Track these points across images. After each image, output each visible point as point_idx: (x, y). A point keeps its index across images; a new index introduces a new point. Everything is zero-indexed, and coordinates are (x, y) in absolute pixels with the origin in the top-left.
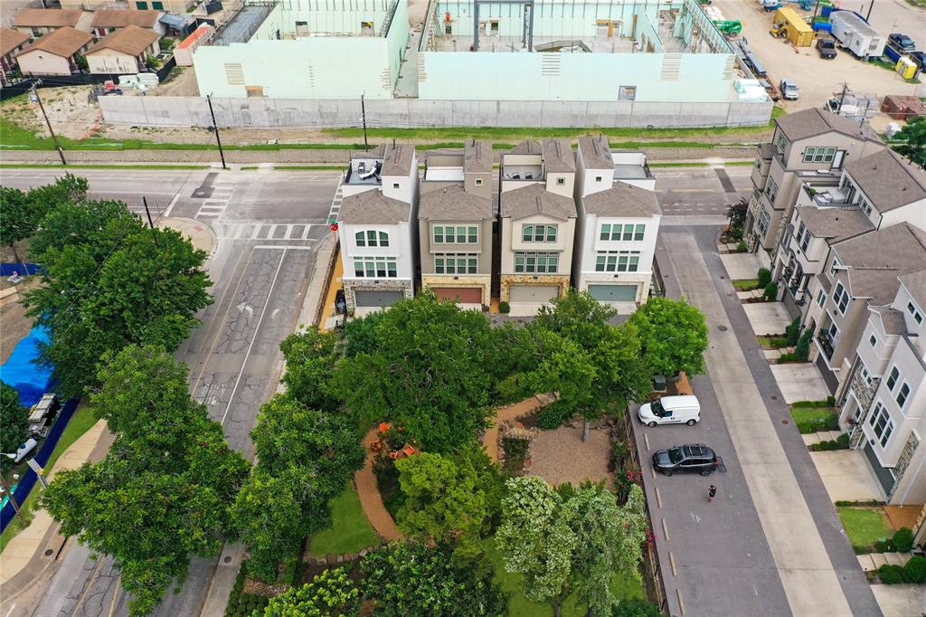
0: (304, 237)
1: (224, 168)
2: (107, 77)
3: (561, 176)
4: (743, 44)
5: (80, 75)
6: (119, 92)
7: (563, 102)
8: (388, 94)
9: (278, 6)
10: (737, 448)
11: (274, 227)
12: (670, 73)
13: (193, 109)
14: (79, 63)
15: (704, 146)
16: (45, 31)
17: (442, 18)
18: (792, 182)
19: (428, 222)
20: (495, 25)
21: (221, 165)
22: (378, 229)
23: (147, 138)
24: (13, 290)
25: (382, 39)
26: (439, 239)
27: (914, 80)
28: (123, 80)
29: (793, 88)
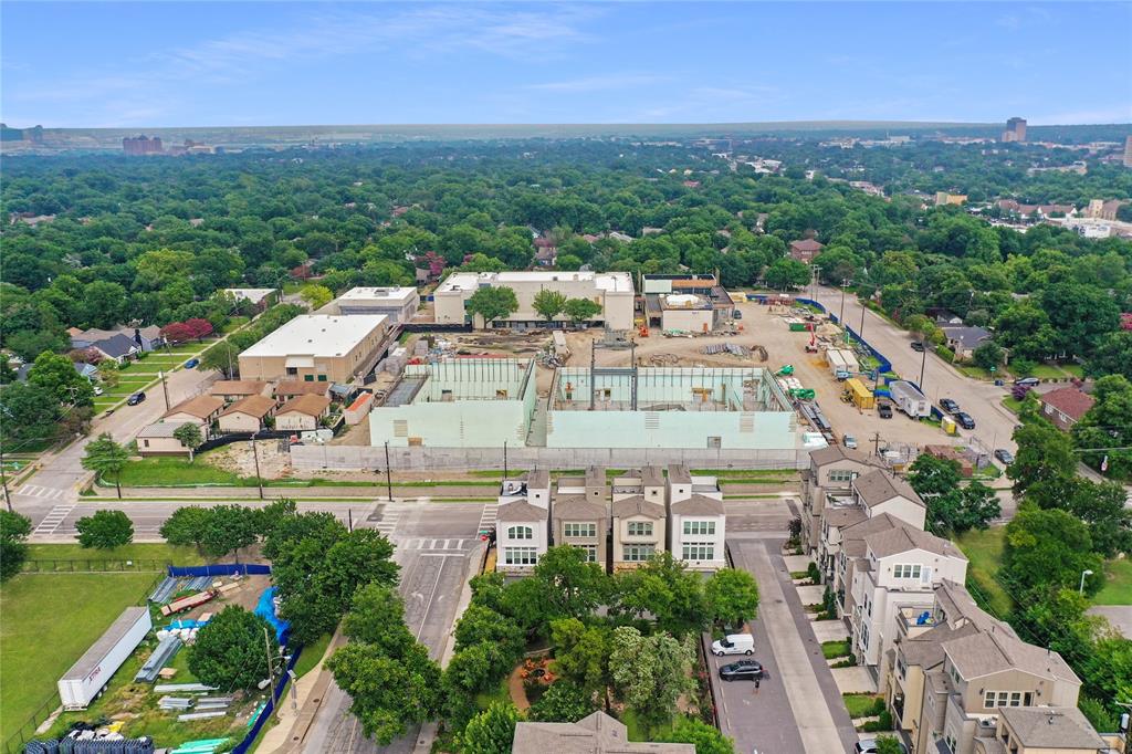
0: (459, 548)
1: (391, 500)
2: (293, 432)
3: (655, 489)
4: (815, 407)
5: (268, 431)
6: (301, 444)
7: (663, 449)
8: (522, 444)
9: (430, 378)
10: (779, 666)
11: (434, 541)
12: (747, 427)
13: (365, 456)
14: (267, 422)
15: (778, 482)
16: (235, 398)
17: (564, 387)
18: (821, 494)
19: (560, 520)
20: (608, 393)
21: (388, 498)
22: (525, 525)
23: (327, 478)
24: (236, 584)
25: (519, 401)
26: (568, 533)
27: (955, 434)
28: (304, 435)
29: (850, 440)
